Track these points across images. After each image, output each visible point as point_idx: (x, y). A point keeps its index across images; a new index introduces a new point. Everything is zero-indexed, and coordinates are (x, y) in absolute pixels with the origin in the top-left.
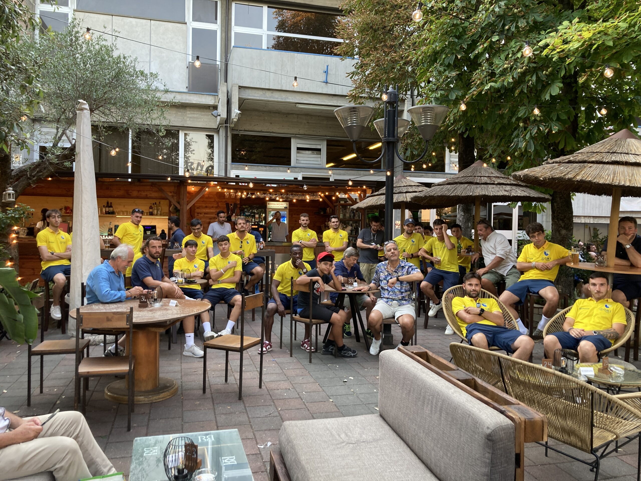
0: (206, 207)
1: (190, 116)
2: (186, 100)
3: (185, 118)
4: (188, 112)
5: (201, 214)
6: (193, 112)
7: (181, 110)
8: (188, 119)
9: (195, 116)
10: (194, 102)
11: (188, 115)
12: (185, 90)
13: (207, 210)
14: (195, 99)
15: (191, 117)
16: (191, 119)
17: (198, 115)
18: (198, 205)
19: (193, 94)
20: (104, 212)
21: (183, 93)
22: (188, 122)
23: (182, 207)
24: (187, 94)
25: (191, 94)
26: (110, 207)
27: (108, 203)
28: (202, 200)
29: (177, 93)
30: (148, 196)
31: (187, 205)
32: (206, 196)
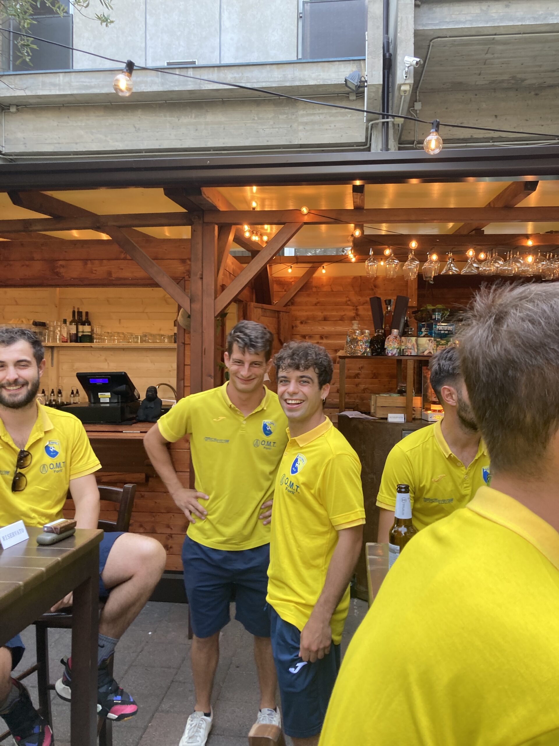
0: (325, 319)
1: (305, 119)
2: (293, 80)
3: (295, 125)
4: (301, 112)
5: (311, 337)
6: (311, 112)
7: (286, 109)
8: (301, 128)
9: (317, 118)
10: (312, 83)
11: (301, 120)
12: (294, 58)
13: (328, 328)
14: (313, 76)
15: (306, 123)
16: (308, 127)
17: (322, 117)
18: (305, 314)
19: (309, 64)
20: (65, 335)
21: (286, 65)
22: (301, 135)
23: (197, 306)
24: (295, 65)
25: (304, 65)
26: (83, 324)
27: (74, 312)
28: (314, 300)
29: (274, 67)
30: (114, 276)
31: (216, 298)
32: (325, 289)
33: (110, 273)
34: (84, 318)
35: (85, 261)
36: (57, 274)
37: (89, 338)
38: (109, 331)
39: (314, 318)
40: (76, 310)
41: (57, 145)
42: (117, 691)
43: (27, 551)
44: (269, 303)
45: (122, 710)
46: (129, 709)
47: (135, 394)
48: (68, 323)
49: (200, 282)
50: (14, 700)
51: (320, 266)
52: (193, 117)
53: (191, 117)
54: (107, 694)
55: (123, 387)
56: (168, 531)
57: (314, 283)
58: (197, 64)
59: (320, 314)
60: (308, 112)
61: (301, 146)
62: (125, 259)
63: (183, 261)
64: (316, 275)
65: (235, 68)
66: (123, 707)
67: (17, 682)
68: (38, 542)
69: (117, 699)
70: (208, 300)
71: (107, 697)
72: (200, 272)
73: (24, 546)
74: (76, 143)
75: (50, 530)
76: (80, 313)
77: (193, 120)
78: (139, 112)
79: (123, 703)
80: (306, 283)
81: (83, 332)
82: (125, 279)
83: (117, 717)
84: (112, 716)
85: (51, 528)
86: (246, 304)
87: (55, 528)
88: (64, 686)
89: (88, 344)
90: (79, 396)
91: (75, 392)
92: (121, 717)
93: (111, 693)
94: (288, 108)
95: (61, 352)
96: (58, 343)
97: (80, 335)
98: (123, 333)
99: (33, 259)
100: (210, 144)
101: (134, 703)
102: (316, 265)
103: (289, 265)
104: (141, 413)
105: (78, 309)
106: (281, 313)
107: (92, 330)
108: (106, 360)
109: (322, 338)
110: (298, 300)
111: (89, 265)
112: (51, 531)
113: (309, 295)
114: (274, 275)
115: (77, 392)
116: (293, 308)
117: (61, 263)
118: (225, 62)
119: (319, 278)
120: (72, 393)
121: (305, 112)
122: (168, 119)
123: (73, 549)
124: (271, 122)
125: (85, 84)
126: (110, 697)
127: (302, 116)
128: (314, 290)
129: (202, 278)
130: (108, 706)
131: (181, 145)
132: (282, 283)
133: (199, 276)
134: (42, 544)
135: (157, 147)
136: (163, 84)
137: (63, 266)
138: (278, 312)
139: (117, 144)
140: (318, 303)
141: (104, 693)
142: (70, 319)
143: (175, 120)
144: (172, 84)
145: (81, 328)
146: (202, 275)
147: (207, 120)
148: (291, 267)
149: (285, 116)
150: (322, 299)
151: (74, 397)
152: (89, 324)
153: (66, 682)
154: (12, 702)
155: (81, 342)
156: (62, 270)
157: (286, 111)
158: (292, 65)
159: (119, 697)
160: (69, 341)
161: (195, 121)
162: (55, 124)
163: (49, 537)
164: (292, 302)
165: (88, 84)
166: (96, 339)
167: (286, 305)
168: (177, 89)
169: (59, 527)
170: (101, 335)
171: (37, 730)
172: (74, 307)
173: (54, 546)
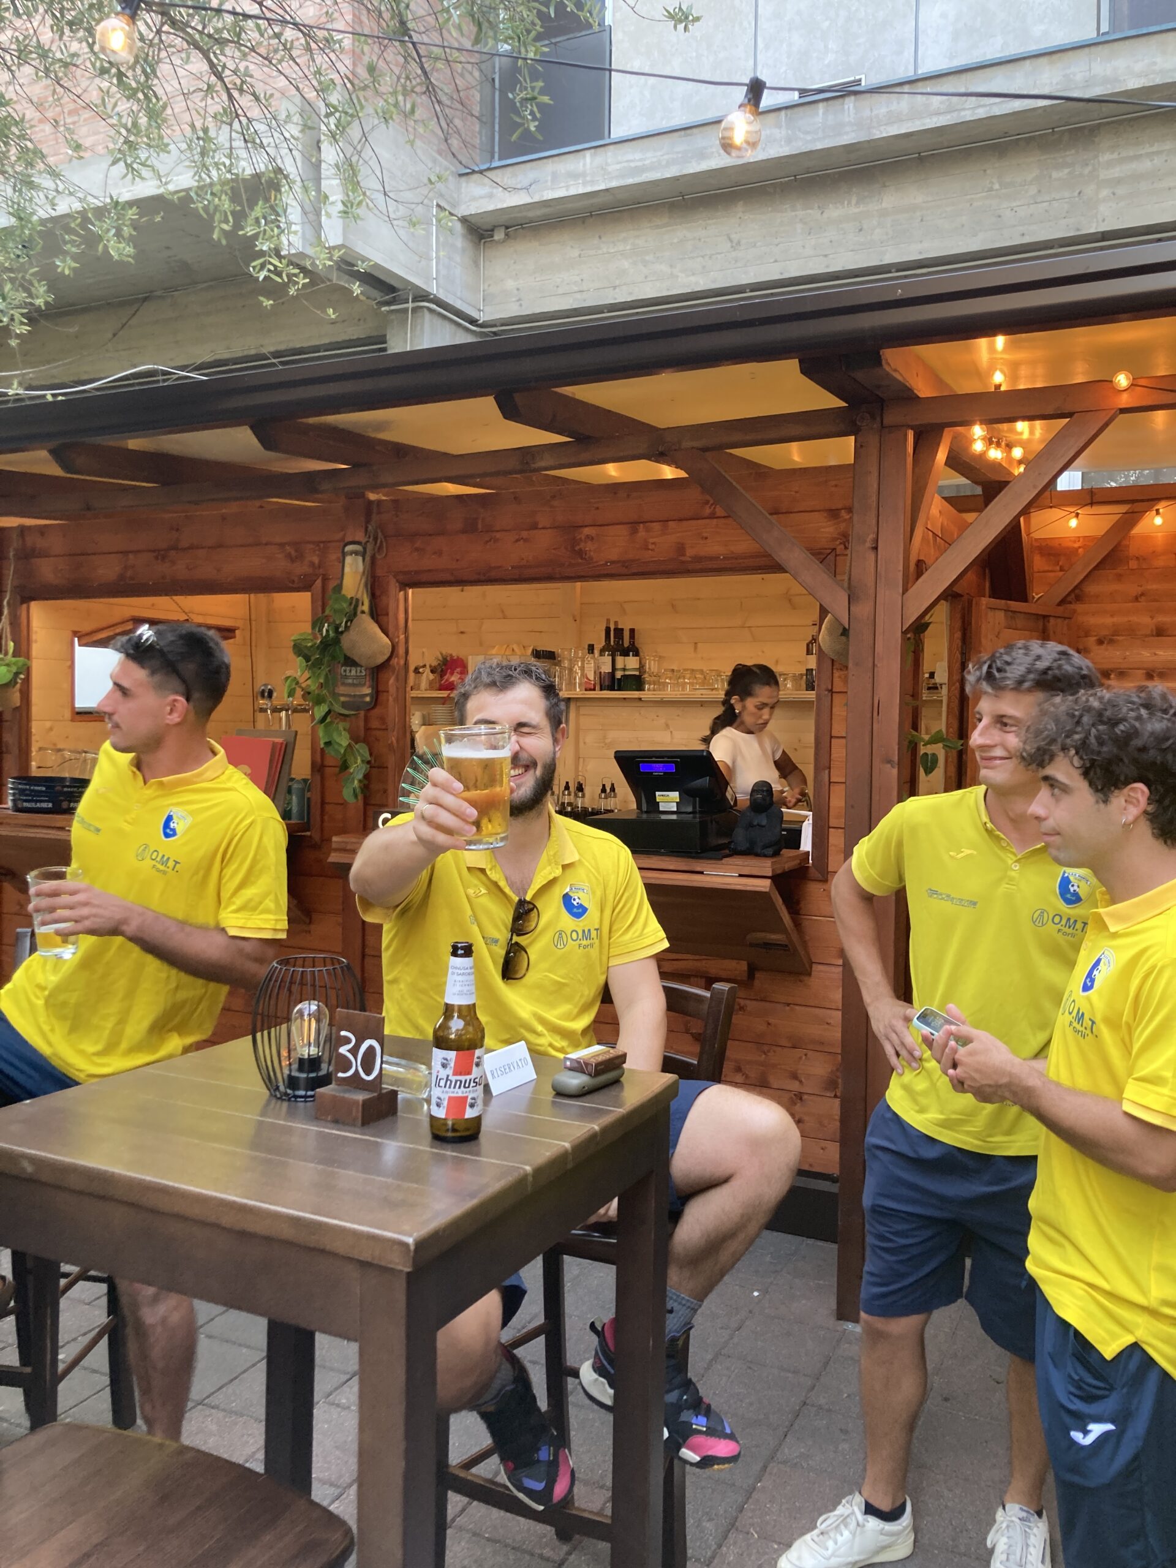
0: (1160, 632)
1: (1116, 172)
3: (1089, 190)
4: (1106, 157)
5: (1122, 674)
7: (1070, 155)
8: (1105, 193)
9: (1146, 165)
10: (1134, 84)
11: (1104, 174)
12: (1090, 34)
13: (1166, 654)
14: (1138, 67)
15: (1119, 181)
16: (1121, 191)
17: (1158, 161)
18: (1108, 621)
19: (1127, 42)
20: (591, 677)
21: (1070, 53)
22: (1104, 209)
23: (862, 610)
24: (1093, 49)
25: (1116, 44)
26: (625, 653)
27: (608, 630)
28: (1131, 588)
29: (1043, 61)
30: (690, 552)
31: (905, 590)
32: (1160, 562)
33: (681, 549)
34: (626, 644)
35: (633, 525)
36: (580, 553)
37: (636, 682)
38: (675, 668)
39: (1131, 631)
40: (612, 627)
41: (578, 296)
42: (698, 1405)
43: (534, 1104)
44: (1024, 598)
45: (711, 1448)
46: (722, 1448)
47: (729, 795)
48: (597, 652)
49: (872, 556)
50: (504, 1386)
51: (1149, 509)
52: (854, 201)
53: (849, 203)
54: (678, 1408)
55: (704, 782)
56: (795, 1086)
57: (1133, 549)
58: (863, 83)
59: (1145, 621)
60: (1124, 154)
61: (1105, 236)
62: (712, 516)
63: (833, 514)
64: (1138, 530)
65: (950, 78)
66: (711, 1441)
67: (508, 1351)
68: (554, 1088)
69: (699, 1423)
70: (889, 594)
71: (679, 1413)
72: (872, 536)
73: (528, 1093)
74: (615, 288)
75: (576, 1065)
76: (619, 632)
77: (854, 210)
78: (740, 207)
79: (711, 1432)
80: (1114, 550)
81: (624, 669)
82: (711, 558)
83: (698, 1459)
84: (687, 1453)
85: (579, 1063)
86: (970, 603)
87: (586, 1064)
88: (595, 1376)
89: (636, 694)
90: (615, 796)
91: (608, 790)
92: (707, 1462)
93: (688, 1409)
94: (1073, 151)
95: (583, 711)
96: (578, 692)
97: (619, 675)
98: (702, 672)
99: (534, 527)
100: (891, 257)
101: (731, 1437)
102: (1138, 507)
103: (1072, 509)
104: (740, 836)
105: (616, 623)
106: (1052, 620)
107: (642, 667)
108: (667, 726)
109: (1150, 676)
110: (1092, 589)
111: (642, 533)
112: (579, 1067)
113: (1119, 577)
114: (1036, 535)
115: (613, 789)
116: (1079, 607)
117: (587, 531)
118: (924, 69)
119: (1146, 538)
120: (604, 790)
121: (1115, 156)
122: (801, 213)
123: (621, 1111)
124: (1033, 190)
125: (633, 165)
126: (686, 1416)
127: (1110, 164)
128: (1133, 564)
129: (876, 548)
130: (682, 1435)
131: (827, 267)
132: (1053, 551)
133: (868, 544)
134: (561, 1093)
135: (776, 276)
136: (789, 140)
137: (590, 538)
138: (1045, 617)
139: (693, 279)
140: (1142, 594)
141: (672, 1404)
142: (600, 643)
143: (813, 213)
144: (809, 138)
145: (620, 661)
146: (876, 540)
147: (884, 205)
148: (1077, 515)
149: (1066, 171)
150: (1153, 586)
151: (606, 798)
152: (637, 654)
153: (599, 1369)
154: (500, 1390)
155: (619, 689)
156: (589, 546)
157: (1069, 160)
158: (1087, 50)
159: (702, 1420)
160: (598, 687)
161: (857, 210)
162: (575, 253)
163: (575, 1081)
164: (1076, 595)
165: (639, 164)
166: (650, 684)
167: (1063, 602)
168: (819, 146)
169: (593, 1061)
170: (658, 676)
171: (545, 1454)
172: (608, 621)
173: (584, 1098)
